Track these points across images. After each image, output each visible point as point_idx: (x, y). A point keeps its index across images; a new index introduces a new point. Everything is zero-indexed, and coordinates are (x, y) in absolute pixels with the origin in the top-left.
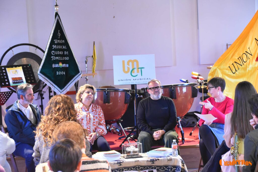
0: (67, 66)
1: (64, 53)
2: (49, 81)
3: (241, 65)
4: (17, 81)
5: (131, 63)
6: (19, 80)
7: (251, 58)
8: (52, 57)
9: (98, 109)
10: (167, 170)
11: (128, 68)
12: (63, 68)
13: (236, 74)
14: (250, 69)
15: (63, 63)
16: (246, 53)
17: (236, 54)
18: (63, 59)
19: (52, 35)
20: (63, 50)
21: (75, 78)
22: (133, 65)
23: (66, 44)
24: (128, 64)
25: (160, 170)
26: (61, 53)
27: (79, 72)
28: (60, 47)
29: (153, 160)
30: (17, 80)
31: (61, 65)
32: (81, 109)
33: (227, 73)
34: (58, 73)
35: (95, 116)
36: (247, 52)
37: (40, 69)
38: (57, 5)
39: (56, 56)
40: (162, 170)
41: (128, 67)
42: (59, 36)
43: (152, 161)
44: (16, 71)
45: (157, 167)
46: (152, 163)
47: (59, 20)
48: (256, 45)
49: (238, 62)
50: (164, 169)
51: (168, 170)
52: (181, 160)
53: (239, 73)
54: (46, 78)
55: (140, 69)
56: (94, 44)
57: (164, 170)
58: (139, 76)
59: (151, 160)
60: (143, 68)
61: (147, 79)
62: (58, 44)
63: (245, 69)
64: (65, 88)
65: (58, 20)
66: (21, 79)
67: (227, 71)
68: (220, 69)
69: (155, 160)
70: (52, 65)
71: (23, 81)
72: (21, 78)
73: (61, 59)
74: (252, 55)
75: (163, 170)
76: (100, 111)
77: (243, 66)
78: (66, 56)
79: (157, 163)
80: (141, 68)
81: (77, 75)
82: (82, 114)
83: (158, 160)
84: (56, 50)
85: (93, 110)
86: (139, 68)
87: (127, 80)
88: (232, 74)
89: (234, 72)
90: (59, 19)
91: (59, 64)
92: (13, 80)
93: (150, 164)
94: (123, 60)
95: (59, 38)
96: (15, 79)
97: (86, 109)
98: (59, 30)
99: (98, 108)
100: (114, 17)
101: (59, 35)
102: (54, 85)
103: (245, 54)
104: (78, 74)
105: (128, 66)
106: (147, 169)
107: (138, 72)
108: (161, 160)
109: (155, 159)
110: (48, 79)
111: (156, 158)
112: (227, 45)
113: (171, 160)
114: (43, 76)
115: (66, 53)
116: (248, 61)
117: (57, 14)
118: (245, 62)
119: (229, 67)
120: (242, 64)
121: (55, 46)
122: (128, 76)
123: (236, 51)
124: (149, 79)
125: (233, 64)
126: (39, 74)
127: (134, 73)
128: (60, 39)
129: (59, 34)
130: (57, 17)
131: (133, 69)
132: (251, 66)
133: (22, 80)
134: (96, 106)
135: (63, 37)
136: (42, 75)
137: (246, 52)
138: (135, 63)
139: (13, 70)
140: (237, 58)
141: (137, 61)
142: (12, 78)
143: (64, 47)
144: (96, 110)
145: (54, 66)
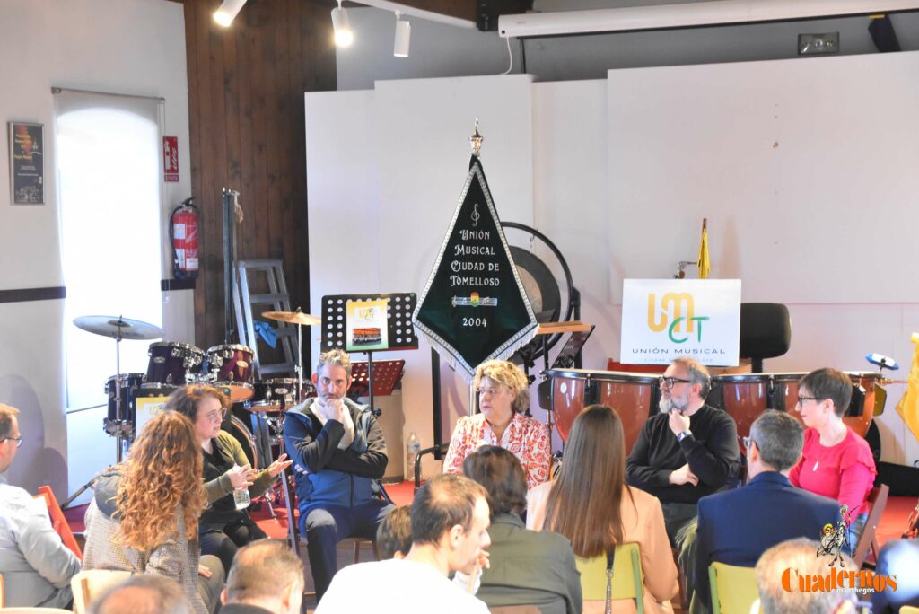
0: (495, 302)
1: (487, 267)
4: (366, 339)
5: (671, 303)
6: (372, 336)
8: (453, 277)
9: (528, 434)
11: (664, 317)
12: (480, 308)
15: (482, 296)
18: (482, 282)
19: (455, 218)
20: (486, 259)
21: (516, 336)
22: (677, 308)
23: (496, 242)
24: (664, 305)
26: (477, 267)
27: (527, 321)
28: (474, 250)
30: (366, 336)
31: (475, 299)
32: (482, 431)
34: (467, 323)
37: (419, 310)
38: (477, 136)
39: (463, 274)
41: (662, 314)
42: (477, 219)
44: (371, 311)
47: (480, 177)
54: (435, 335)
55: (696, 322)
56: (704, 226)
58: (692, 343)
60: (704, 319)
61: (715, 351)
62: (471, 243)
65: (476, 177)
66: (376, 333)
70: (451, 300)
71: (380, 340)
72: (378, 330)
73: (478, 282)
76: (534, 441)
78: (492, 275)
80: (700, 319)
81: (525, 330)
84: (463, 258)
85: (513, 437)
86: (693, 319)
87: (656, 351)
90: (479, 173)
91: (470, 296)
92: (355, 334)
95: (475, 225)
96: (363, 333)
98: (476, 205)
99: (531, 432)
100: (776, 145)
101: (474, 218)
104: (528, 327)
105: (665, 312)
107: (690, 329)
110: (438, 338)
114: (426, 329)
117: (475, 160)
121: (461, 247)
122: (662, 339)
124: (719, 351)
126: (415, 322)
127: (678, 330)
128: (477, 229)
129: (476, 216)
130: (475, 167)
131: (677, 321)
133: (379, 335)
134: (528, 426)
135: (488, 223)
138: (684, 303)
139: (363, 309)
141: (689, 298)
142: (356, 330)
143: (488, 252)
144: (520, 439)
145: (456, 302)
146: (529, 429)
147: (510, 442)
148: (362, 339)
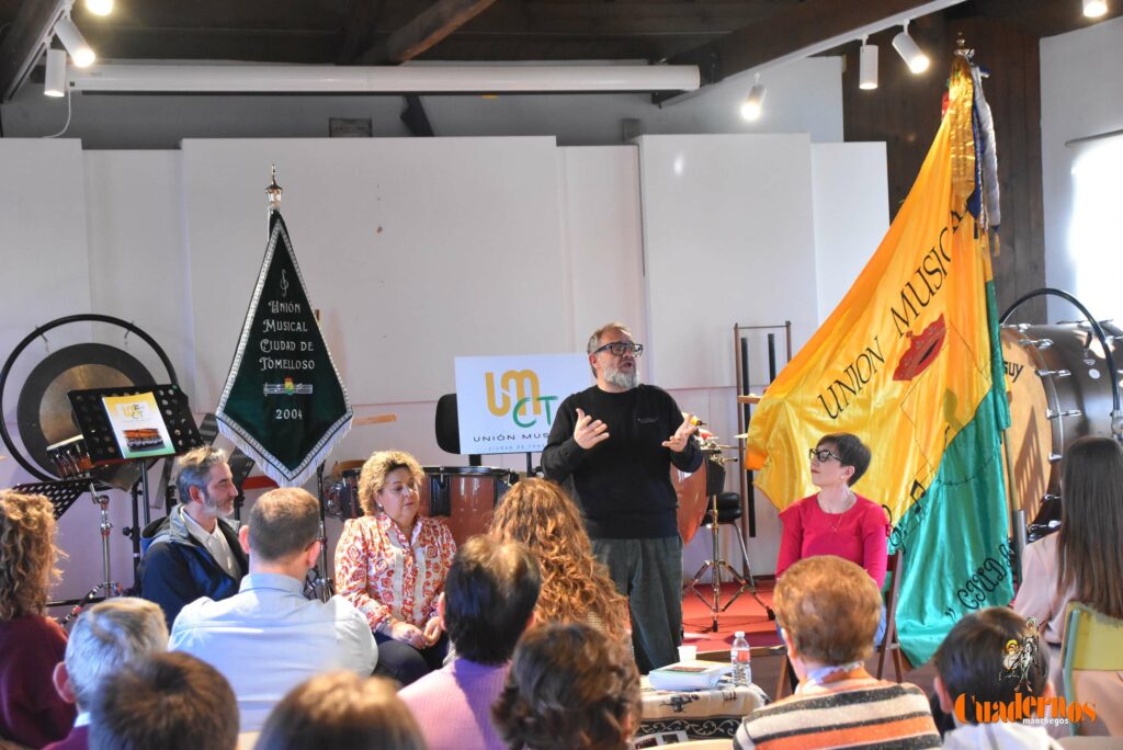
0: (310, 389)
1: (298, 346)
2: (252, 441)
3: (854, 392)
4: (144, 443)
5: (512, 383)
6: (150, 438)
7: (881, 371)
8: (263, 360)
9: (440, 536)
10: (722, 730)
11: (506, 399)
13: (841, 420)
14: (879, 406)
15: (295, 382)
16: (868, 353)
17: (840, 357)
18: (295, 366)
19: (260, 286)
20: (297, 337)
21: (332, 430)
22: (520, 387)
23: (307, 316)
24: (505, 385)
25: (697, 732)
26: (289, 346)
27: (344, 411)
28: (286, 326)
29: (681, 699)
30: (142, 439)
31: (289, 386)
32: (387, 534)
33: (814, 416)
34: (282, 415)
35: (433, 561)
36: (871, 351)
37: (225, 401)
38: (275, 187)
39: (275, 355)
40: (704, 733)
41: (503, 394)
42: (286, 288)
43: (678, 703)
44: (136, 408)
45: (691, 721)
46: (676, 708)
47: (285, 236)
48: (893, 330)
49: (846, 380)
50: (712, 729)
51: (726, 730)
52: (763, 697)
53: (849, 416)
54: (243, 432)
55: (543, 403)
57: (710, 733)
59: (673, 699)
60: (553, 398)
62: (281, 317)
63: (866, 404)
64: (303, 464)
65: (280, 239)
67: (813, 410)
68: (794, 404)
69: (685, 699)
70: (262, 388)
71: (162, 443)
72: (155, 431)
73: (291, 366)
74: (882, 360)
75: (707, 731)
76: (448, 544)
77: (858, 395)
78: (306, 356)
79: (690, 711)
80: (548, 398)
81: (340, 422)
82: (388, 552)
83: (696, 698)
84: (274, 336)
85: (424, 540)
86: (540, 398)
87: (501, 438)
88: (827, 419)
89: (834, 414)
90: (283, 232)
91: (283, 382)
92: (128, 438)
93: (670, 713)
94: (488, 371)
95: (284, 295)
96: (137, 435)
97: (402, 537)
98: (284, 271)
99: (442, 534)
100: (380, 230)
101: (283, 286)
102: (266, 454)
103: (865, 358)
104: (343, 419)
105: (506, 393)
106: (660, 729)
107: (537, 411)
108: (706, 698)
109: (687, 697)
110: (247, 435)
111: (691, 694)
112: (736, 327)
113: (735, 698)
114: (235, 425)
115: (306, 346)
116: (872, 381)
117: (276, 217)
118: (864, 382)
119: (820, 396)
120: (857, 389)
121: (271, 323)
123: (838, 347)
125: (830, 388)
126: (220, 416)
127: (524, 413)
128: (285, 301)
129: (285, 284)
130: (278, 227)
131: (521, 403)
132: (881, 393)
133: (159, 437)
134: (434, 527)
135: (297, 293)
136: (232, 422)
137: (868, 349)
138: (527, 382)
139: (126, 405)
140: (842, 369)
141: (532, 376)
142: (127, 432)
143: (299, 328)
144: (432, 541)
145: (266, 390)
146: (438, 529)
147: (423, 546)
148: (139, 443)
